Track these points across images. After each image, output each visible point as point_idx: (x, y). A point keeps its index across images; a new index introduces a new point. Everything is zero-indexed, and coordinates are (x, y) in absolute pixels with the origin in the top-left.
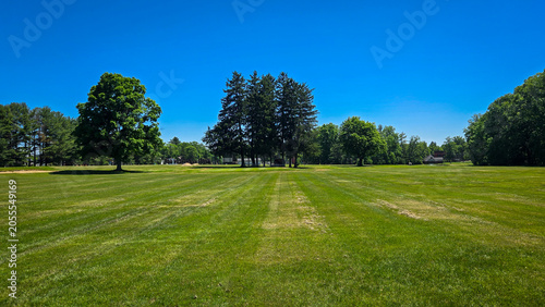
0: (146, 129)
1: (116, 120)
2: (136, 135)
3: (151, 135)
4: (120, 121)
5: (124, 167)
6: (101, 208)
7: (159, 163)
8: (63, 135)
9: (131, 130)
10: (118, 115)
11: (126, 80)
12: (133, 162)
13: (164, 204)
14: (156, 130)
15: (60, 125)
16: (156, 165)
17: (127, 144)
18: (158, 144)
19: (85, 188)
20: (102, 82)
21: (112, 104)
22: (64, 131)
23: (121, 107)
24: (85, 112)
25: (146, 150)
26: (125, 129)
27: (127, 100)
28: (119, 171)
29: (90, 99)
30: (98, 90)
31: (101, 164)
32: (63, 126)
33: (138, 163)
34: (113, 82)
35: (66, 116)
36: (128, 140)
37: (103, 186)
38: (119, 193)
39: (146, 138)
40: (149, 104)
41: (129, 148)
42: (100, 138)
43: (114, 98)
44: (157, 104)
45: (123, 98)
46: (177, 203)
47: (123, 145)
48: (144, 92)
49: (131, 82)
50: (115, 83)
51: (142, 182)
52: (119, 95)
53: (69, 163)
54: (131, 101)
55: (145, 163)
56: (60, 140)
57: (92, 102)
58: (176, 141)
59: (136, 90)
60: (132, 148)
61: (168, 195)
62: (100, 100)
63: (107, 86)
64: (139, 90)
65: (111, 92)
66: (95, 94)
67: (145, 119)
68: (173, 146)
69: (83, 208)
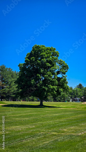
0: (59, 79)
1: (41, 74)
2: (52, 83)
3: (62, 84)
4: (43, 74)
5: (45, 103)
6: (19, 132)
7: (68, 101)
8: (12, 82)
9: (49, 80)
10: (42, 71)
11: (47, 49)
12: (52, 99)
13: (55, 131)
14: (65, 80)
15: (10, 76)
16: (67, 102)
17: (46, 89)
18: (66, 89)
19: (17, 117)
20: (33, 50)
21: (38, 64)
22: (13, 79)
23: (44, 66)
24: (23, 69)
25: (59, 93)
26: (45, 79)
27: (48, 61)
28: (41, 106)
29: (26, 61)
30: (31, 55)
31: (33, 100)
32: (12, 76)
33: (55, 100)
34: (40, 51)
35: (13, 70)
36: (47, 86)
37: (27, 116)
38: (34, 122)
39: (58, 85)
40: (61, 63)
41: (48, 91)
42: (31, 86)
43: (40, 60)
44: (66, 63)
45: (45, 60)
46: (63, 132)
47: (44, 89)
48: (58, 56)
49: (50, 50)
50: (41, 51)
51: (51, 115)
52: (43, 58)
53: (14, 100)
54: (50, 62)
55: (60, 101)
56: (10, 85)
57: (27, 63)
58: (80, 86)
59: (53, 55)
60: (50, 92)
61: (62, 125)
62: (31, 62)
63: (36, 53)
64: (55, 54)
65: (38, 56)
66: (29, 58)
67: (58, 73)
68: (79, 89)
69: (10, 131)
